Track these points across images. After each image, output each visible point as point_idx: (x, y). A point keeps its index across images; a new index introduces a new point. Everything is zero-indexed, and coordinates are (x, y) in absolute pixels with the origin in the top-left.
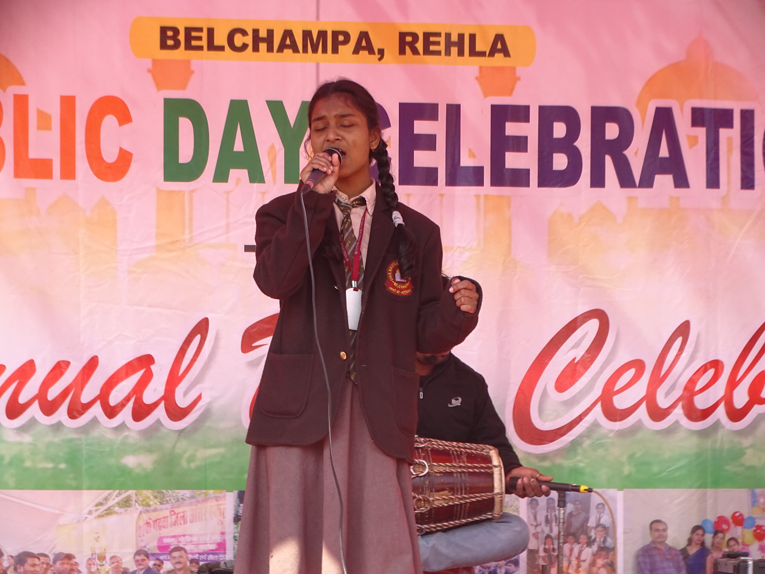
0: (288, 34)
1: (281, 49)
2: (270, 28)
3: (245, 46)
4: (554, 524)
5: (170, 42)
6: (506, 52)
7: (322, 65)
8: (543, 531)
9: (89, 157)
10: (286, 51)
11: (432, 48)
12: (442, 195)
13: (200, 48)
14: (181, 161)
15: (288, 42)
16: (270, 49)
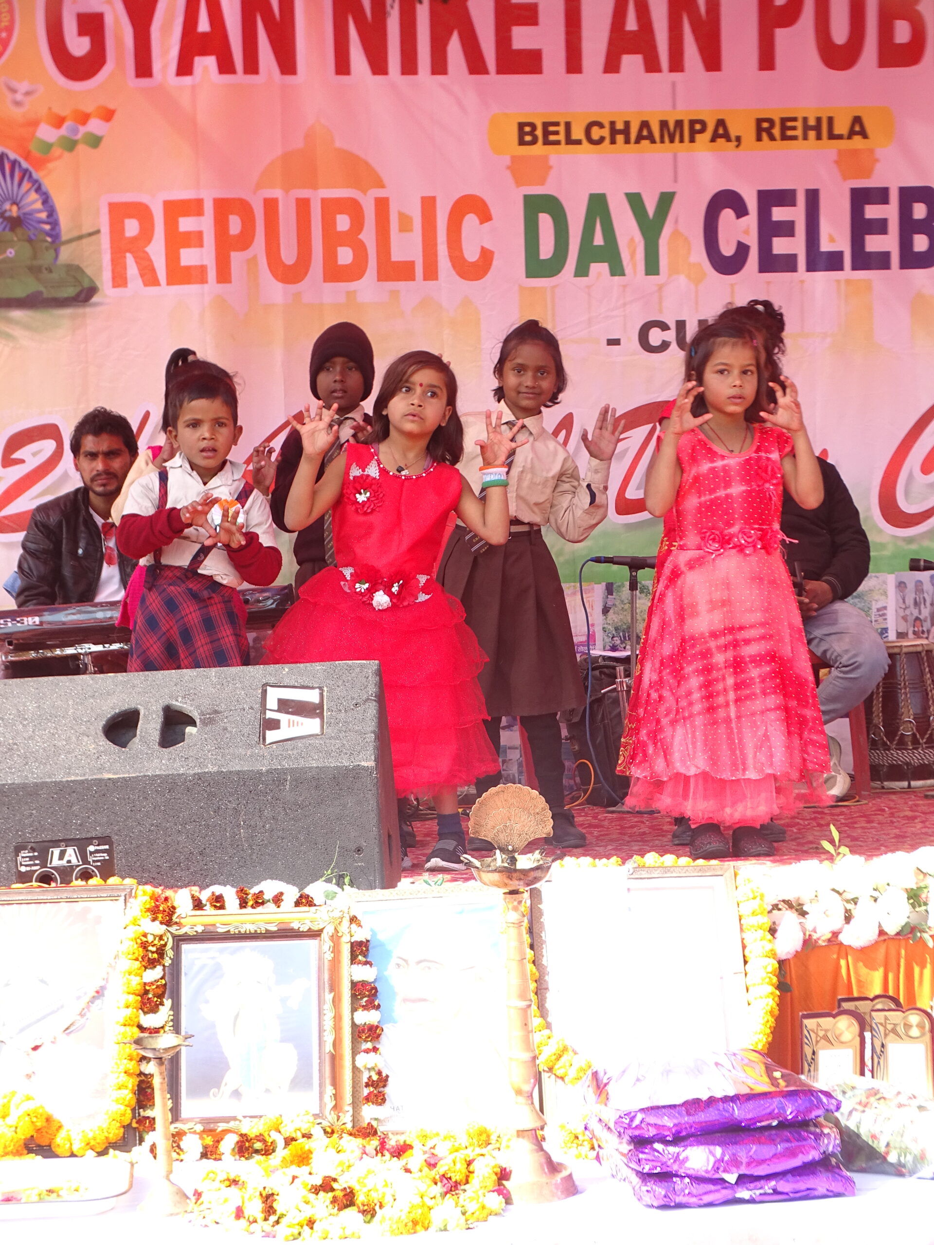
0: (645, 124)
1: (637, 141)
3: (602, 140)
4: (922, 606)
5: (528, 138)
6: (864, 134)
7: (680, 156)
8: (912, 614)
9: (451, 256)
10: (643, 142)
12: (802, 282)
13: (558, 143)
15: (645, 133)
16: (627, 141)
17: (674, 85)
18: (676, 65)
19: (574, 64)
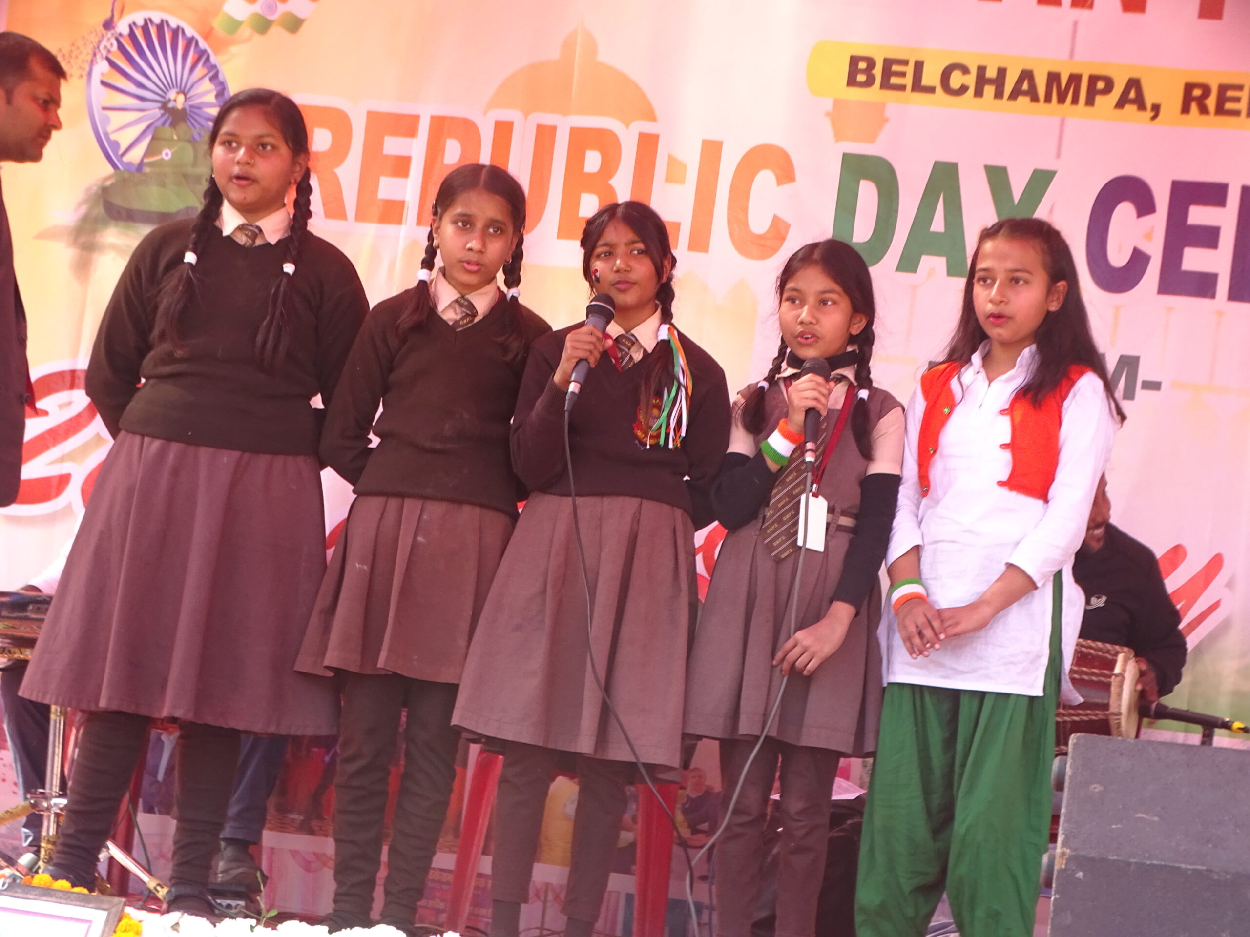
0: (1027, 75)
1: (1014, 95)
2: (1003, 65)
3: (963, 89)
5: (861, 78)
7: (1068, 121)
10: (1021, 99)
11: (1229, 106)
12: (1219, 313)
13: (902, 88)
14: (855, 239)
15: (1025, 86)
16: (999, 95)
17: (1075, 24)
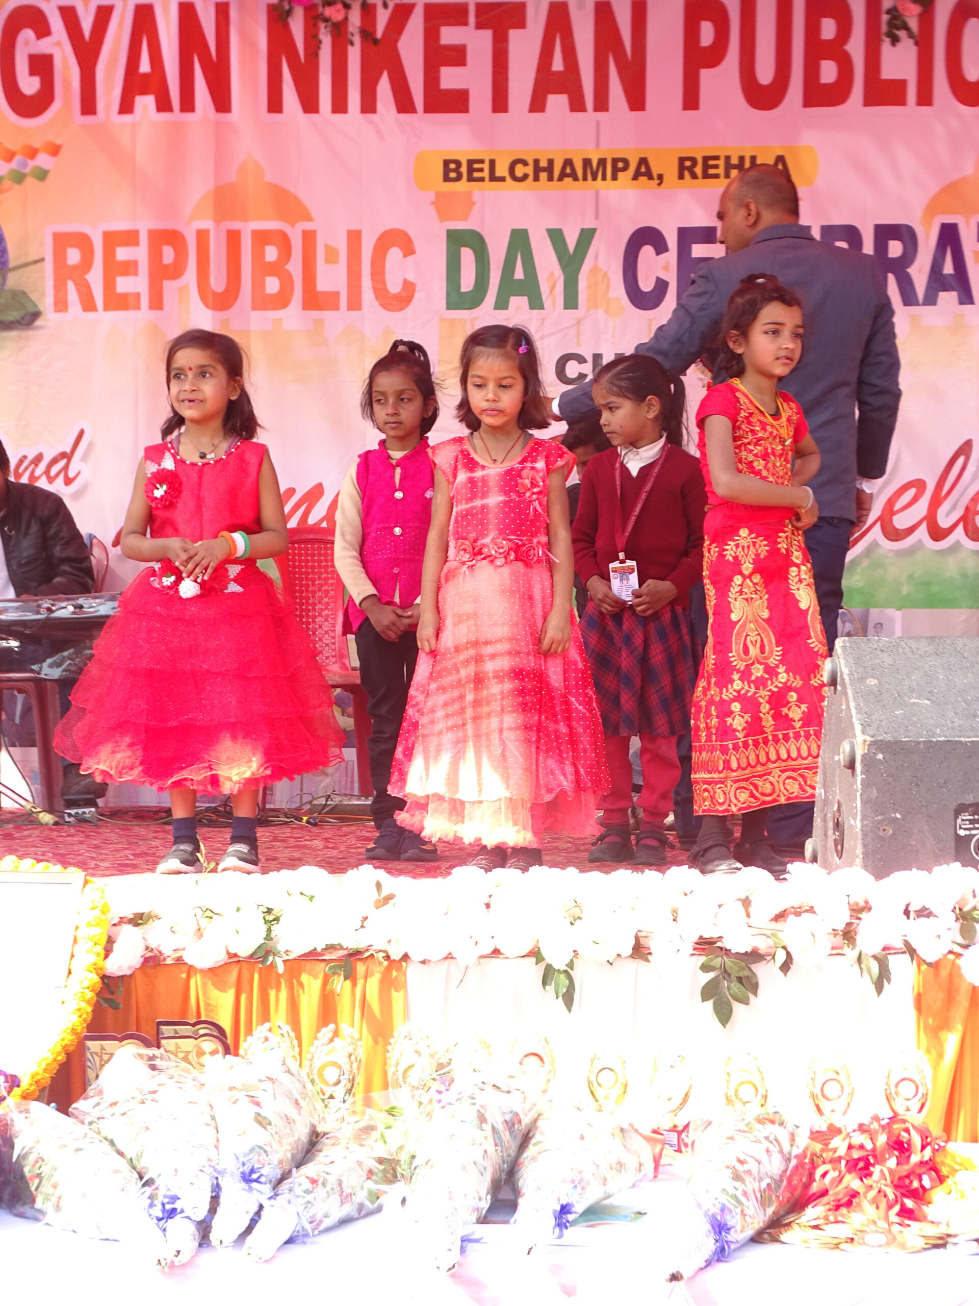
0: (568, 162)
1: (560, 179)
2: (551, 157)
3: (525, 177)
5: (453, 175)
7: (602, 192)
9: (375, 289)
10: (566, 180)
11: (711, 171)
13: (482, 179)
14: (463, 290)
15: (568, 171)
16: (550, 178)
17: (598, 123)
18: (601, 104)
19: (500, 103)
